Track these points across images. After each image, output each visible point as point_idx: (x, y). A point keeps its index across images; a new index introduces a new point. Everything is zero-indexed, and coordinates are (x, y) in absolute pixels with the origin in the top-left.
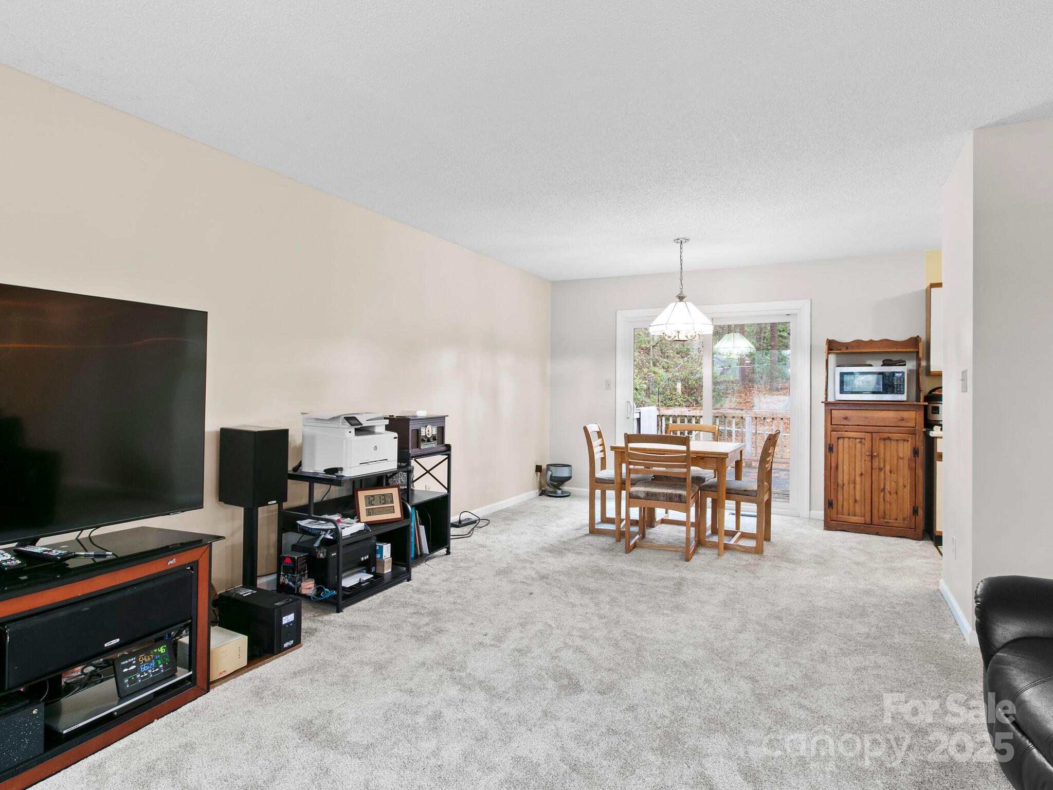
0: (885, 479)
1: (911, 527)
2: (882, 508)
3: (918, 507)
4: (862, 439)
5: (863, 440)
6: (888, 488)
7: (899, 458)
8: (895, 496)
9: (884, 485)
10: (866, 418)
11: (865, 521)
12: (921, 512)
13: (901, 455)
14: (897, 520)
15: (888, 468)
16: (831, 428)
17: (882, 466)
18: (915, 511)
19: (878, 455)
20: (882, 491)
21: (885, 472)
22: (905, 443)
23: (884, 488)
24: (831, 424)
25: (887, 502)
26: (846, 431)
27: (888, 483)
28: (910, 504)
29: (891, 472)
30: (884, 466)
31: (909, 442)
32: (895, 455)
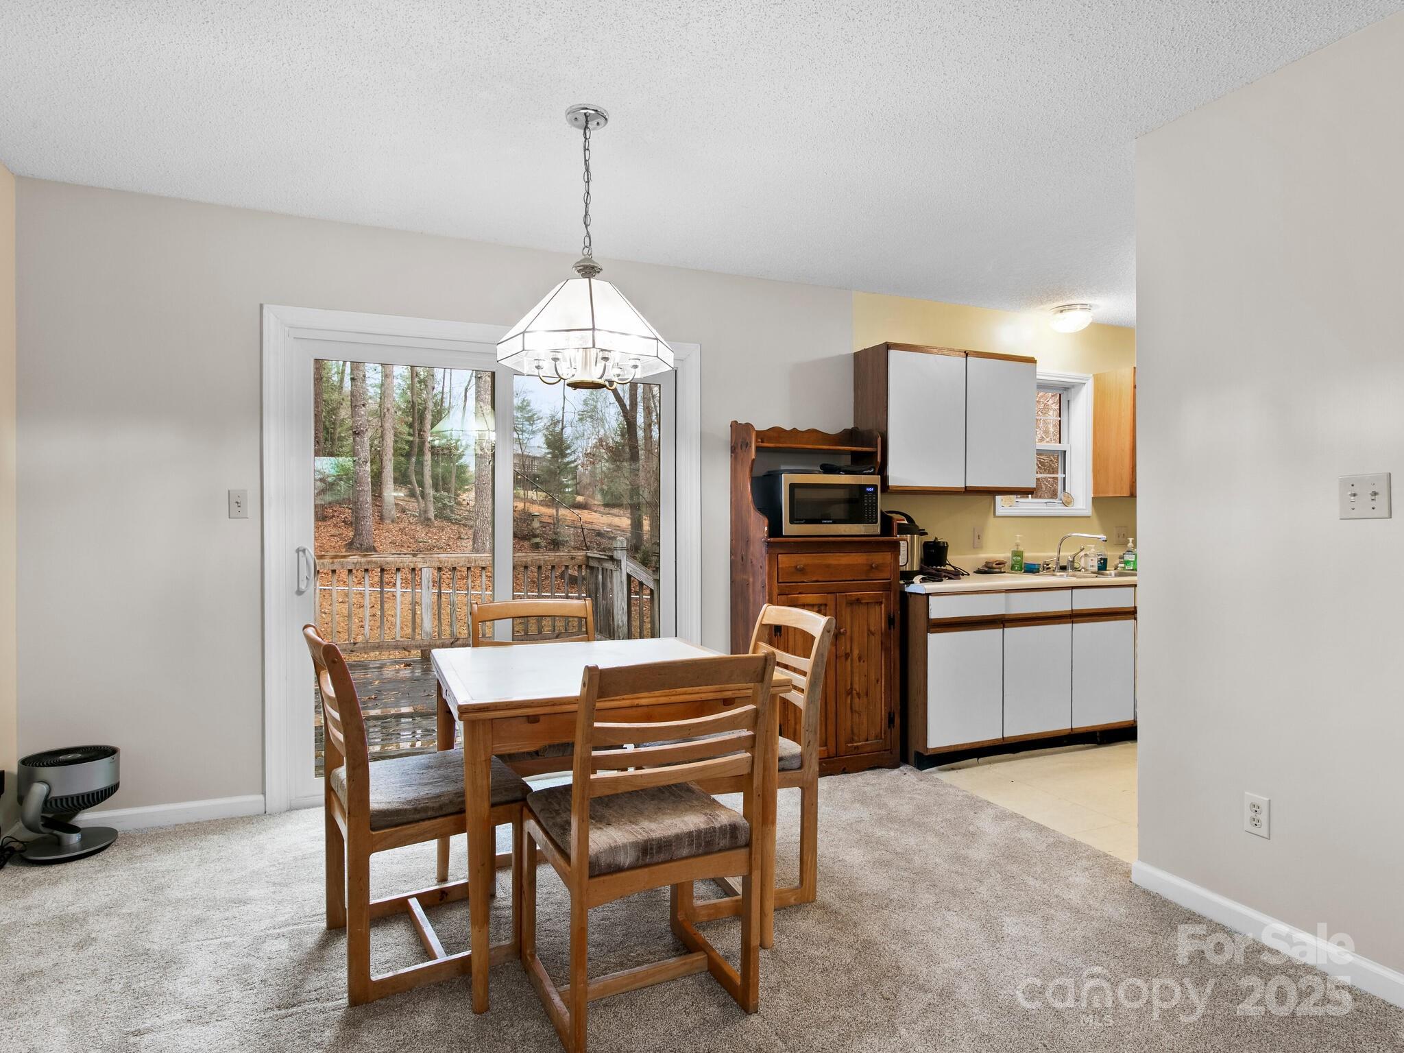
0: (852, 672)
1: (887, 748)
2: (849, 723)
3: (894, 713)
4: (821, 605)
5: (823, 608)
6: (856, 686)
7: (870, 633)
8: (865, 699)
9: (852, 684)
10: (828, 566)
11: (828, 753)
12: (897, 720)
13: (872, 629)
14: (867, 740)
15: (856, 652)
16: (779, 587)
17: (848, 651)
18: (891, 721)
19: (844, 634)
20: (848, 694)
21: (852, 660)
22: (878, 608)
23: (852, 688)
24: (778, 583)
25: (855, 711)
26: (800, 593)
27: (856, 679)
28: (885, 710)
29: (860, 659)
30: (851, 650)
31: (883, 605)
32: (866, 628)
